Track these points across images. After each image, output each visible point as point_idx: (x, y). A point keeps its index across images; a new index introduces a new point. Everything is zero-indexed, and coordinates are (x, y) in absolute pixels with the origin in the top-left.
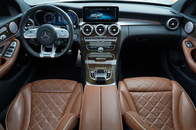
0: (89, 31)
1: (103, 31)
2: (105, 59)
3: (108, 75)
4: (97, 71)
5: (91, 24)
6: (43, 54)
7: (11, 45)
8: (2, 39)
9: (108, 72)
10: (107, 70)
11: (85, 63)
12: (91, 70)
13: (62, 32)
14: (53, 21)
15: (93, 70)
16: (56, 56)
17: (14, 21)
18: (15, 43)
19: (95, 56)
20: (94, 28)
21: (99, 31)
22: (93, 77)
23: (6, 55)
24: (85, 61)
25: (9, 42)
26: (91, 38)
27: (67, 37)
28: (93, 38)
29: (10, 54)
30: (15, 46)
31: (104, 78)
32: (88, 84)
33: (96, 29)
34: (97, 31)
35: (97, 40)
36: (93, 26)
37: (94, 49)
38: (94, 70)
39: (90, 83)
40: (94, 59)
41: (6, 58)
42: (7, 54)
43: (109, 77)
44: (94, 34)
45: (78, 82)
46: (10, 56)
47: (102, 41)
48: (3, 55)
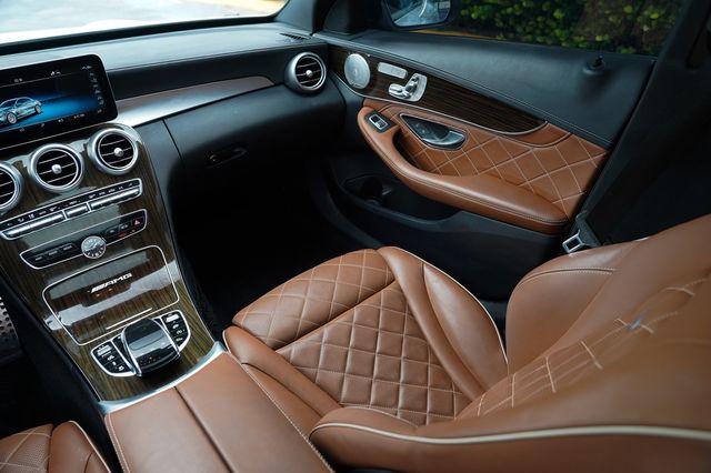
1: (73, 169)
2: (130, 275)
4: (122, 336)
9: (169, 320)
10: (161, 313)
11: (50, 333)
12: (92, 345)
15: (103, 340)
19: (81, 283)
20: (24, 171)
21: (53, 175)
22: (121, 368)
24: (42, 323)
26: (26, 218)
28: (36, 215)
31: (169, 350)
32: (111, 408)
33: (31, 170)
34: (45, 178)
35: (60, 216)
36: (11, 161)
37: (62, 255)
38: (108, 337)
39: (121, 397)
40: (84, 296)
43: (185, 337)
44: (32, 194)
47: (84, 211)
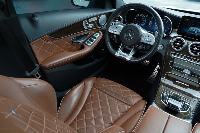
0: (179, 46)
2: (188, 86)
3: (185, 107)
4: (171, 95)
5: (186, 39)
6: (119, 53)
7: (94, 35)
8: (90, 27)
9: (186, 103)
10: (185, 100)
11: (160, 80)
12: (164, 91)
13: (149, 36)
14: (143, 24)
15: (167, 92)
16: (131, 60)
17: (106, 14)
18: (99, 34)
19: (176, 78)
20: (188, 45)
21: (193, 50)
22: (164, 101)
23: (86, 43)
24: (161, 78)
25: (94, 32)
26: (179, 55)
27: (152, 43)
28: (181, 56)
29: (90, 43)
30: (97, 37)
31: (178, 108)
32: (154, 105)
33: (189, 46)
34: (191, 49)
35: (186, 60)
36: (187, 41)
37: (179, 69)
38: (169, 93)
39: (158, 106)
40: (174, 80)
41: (85, 45)
42: (88, 42)
43: (185, 110)
44: (185, 52)
45: (143, 98)
46: (89, 44)
48: (84, 42)
